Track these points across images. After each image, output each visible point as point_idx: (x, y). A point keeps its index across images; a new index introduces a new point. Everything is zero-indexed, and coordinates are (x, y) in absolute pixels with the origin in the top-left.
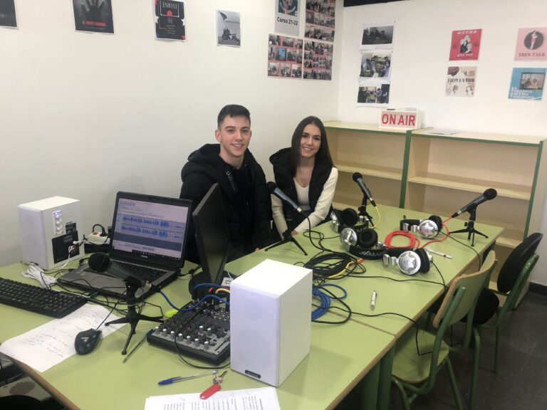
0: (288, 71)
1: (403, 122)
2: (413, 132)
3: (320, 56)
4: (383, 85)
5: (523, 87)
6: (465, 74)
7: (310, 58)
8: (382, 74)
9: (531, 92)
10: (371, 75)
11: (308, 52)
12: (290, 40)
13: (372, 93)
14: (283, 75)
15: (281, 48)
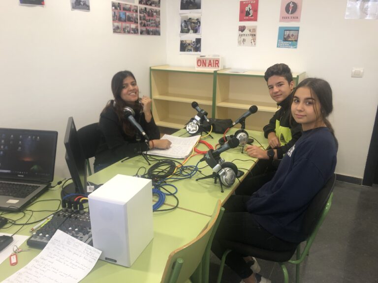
0: (128, 29)
1: (211, 65)
2: (218, 72)
3: (151, 18)
4: (196, 39)
5: (285, 40)
6: (250, 31)
7: (144, 19)
8: (196, 31)
9: (290, 43)
10: (188, 32)
11: (142, 15)
12: (128, 6)
13: (189, 44)
14: (125, 32)
15: (122, 13)
